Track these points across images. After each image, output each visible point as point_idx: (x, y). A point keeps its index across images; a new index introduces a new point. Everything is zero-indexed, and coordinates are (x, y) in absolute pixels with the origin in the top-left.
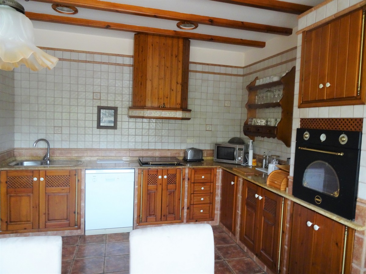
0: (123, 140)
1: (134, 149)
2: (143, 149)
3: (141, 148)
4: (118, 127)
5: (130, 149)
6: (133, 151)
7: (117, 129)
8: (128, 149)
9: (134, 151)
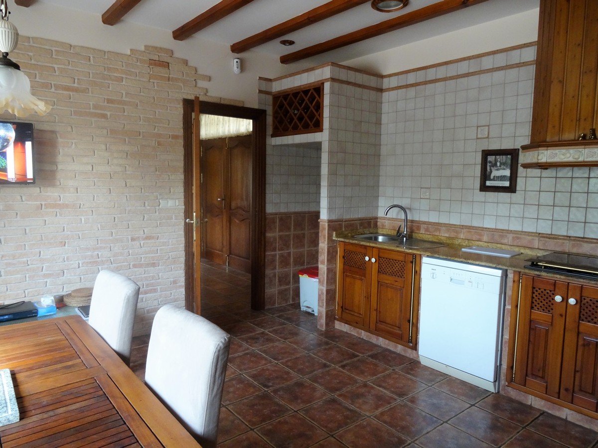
0: (526, 215)
1: (549, 234)
2: (570, 237)
3: (565, 234)
4: (518, 188)
5: (539, 234)
6: (547, 237)
7: (517, 192)
8: (536, 233)
9: (549, 238)
